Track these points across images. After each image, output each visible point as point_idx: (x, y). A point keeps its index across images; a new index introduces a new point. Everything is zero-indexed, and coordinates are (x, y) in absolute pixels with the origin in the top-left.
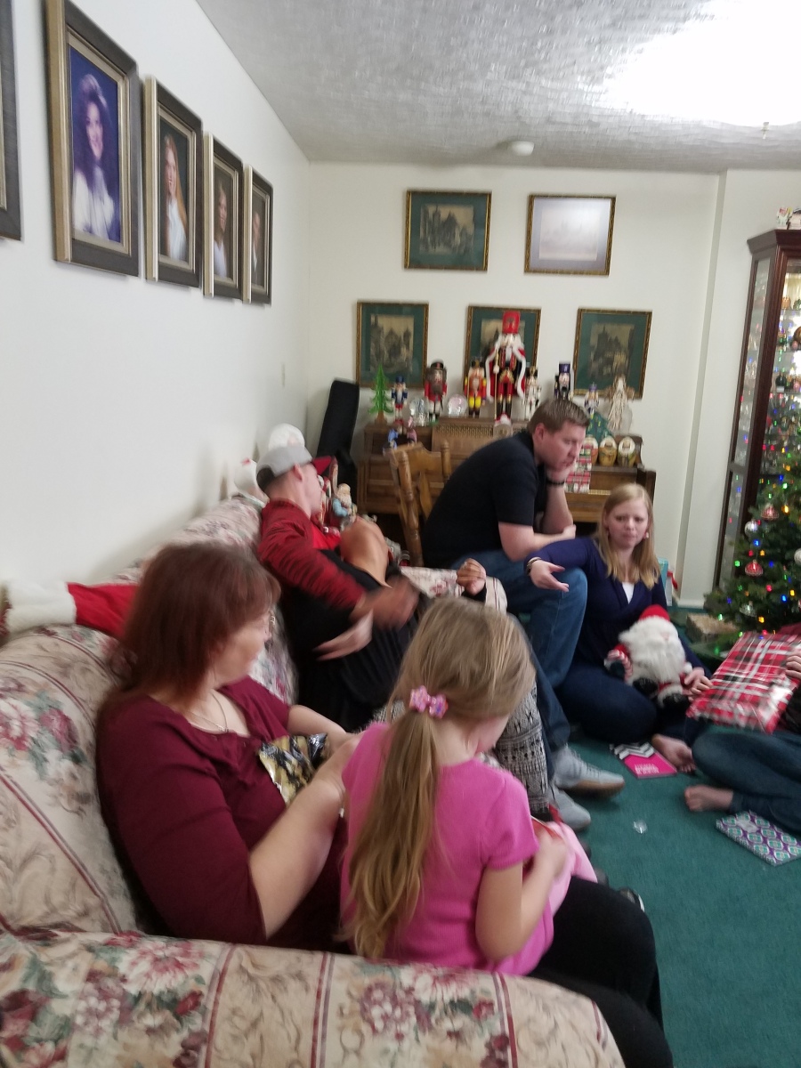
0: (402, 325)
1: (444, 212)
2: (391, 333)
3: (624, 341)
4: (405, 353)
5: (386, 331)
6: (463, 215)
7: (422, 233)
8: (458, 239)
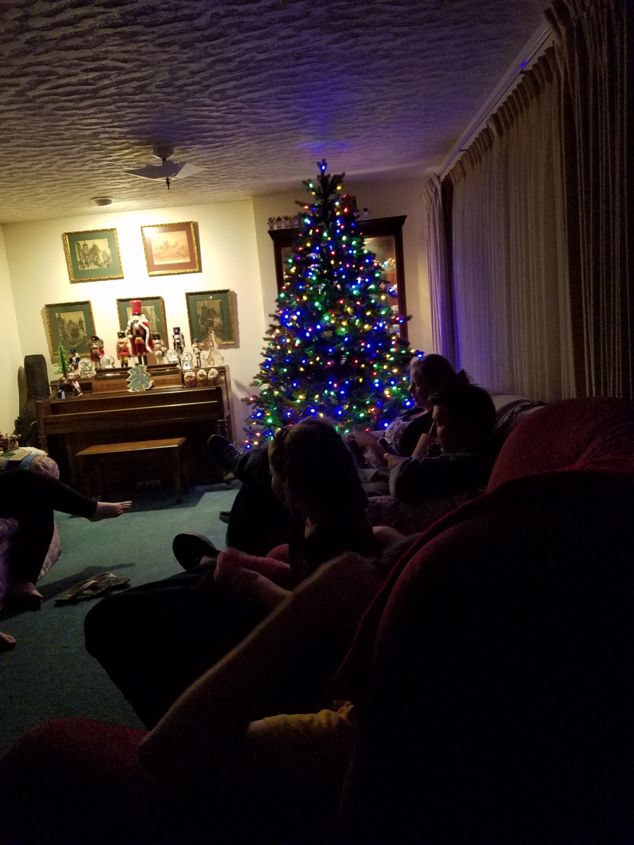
0: (76, 317)
1: (90, 244)
2: (71, 322)
3: (217, 309)
4: (82, 334)
5: (67, 321)
6: (102, 245)
7: (78, 259)
8: (102, 260)
